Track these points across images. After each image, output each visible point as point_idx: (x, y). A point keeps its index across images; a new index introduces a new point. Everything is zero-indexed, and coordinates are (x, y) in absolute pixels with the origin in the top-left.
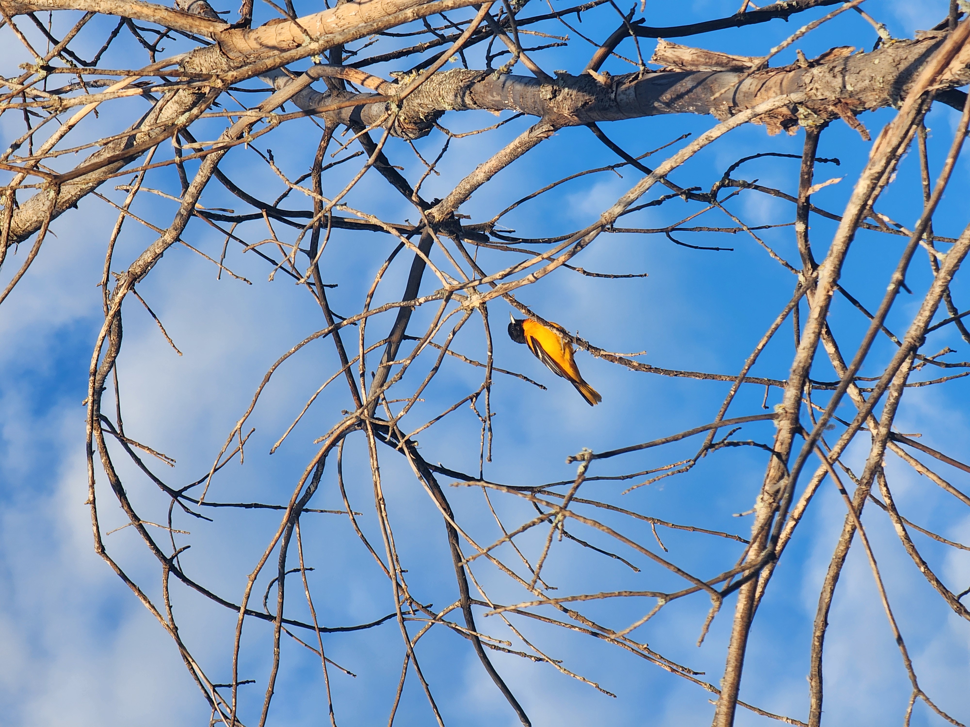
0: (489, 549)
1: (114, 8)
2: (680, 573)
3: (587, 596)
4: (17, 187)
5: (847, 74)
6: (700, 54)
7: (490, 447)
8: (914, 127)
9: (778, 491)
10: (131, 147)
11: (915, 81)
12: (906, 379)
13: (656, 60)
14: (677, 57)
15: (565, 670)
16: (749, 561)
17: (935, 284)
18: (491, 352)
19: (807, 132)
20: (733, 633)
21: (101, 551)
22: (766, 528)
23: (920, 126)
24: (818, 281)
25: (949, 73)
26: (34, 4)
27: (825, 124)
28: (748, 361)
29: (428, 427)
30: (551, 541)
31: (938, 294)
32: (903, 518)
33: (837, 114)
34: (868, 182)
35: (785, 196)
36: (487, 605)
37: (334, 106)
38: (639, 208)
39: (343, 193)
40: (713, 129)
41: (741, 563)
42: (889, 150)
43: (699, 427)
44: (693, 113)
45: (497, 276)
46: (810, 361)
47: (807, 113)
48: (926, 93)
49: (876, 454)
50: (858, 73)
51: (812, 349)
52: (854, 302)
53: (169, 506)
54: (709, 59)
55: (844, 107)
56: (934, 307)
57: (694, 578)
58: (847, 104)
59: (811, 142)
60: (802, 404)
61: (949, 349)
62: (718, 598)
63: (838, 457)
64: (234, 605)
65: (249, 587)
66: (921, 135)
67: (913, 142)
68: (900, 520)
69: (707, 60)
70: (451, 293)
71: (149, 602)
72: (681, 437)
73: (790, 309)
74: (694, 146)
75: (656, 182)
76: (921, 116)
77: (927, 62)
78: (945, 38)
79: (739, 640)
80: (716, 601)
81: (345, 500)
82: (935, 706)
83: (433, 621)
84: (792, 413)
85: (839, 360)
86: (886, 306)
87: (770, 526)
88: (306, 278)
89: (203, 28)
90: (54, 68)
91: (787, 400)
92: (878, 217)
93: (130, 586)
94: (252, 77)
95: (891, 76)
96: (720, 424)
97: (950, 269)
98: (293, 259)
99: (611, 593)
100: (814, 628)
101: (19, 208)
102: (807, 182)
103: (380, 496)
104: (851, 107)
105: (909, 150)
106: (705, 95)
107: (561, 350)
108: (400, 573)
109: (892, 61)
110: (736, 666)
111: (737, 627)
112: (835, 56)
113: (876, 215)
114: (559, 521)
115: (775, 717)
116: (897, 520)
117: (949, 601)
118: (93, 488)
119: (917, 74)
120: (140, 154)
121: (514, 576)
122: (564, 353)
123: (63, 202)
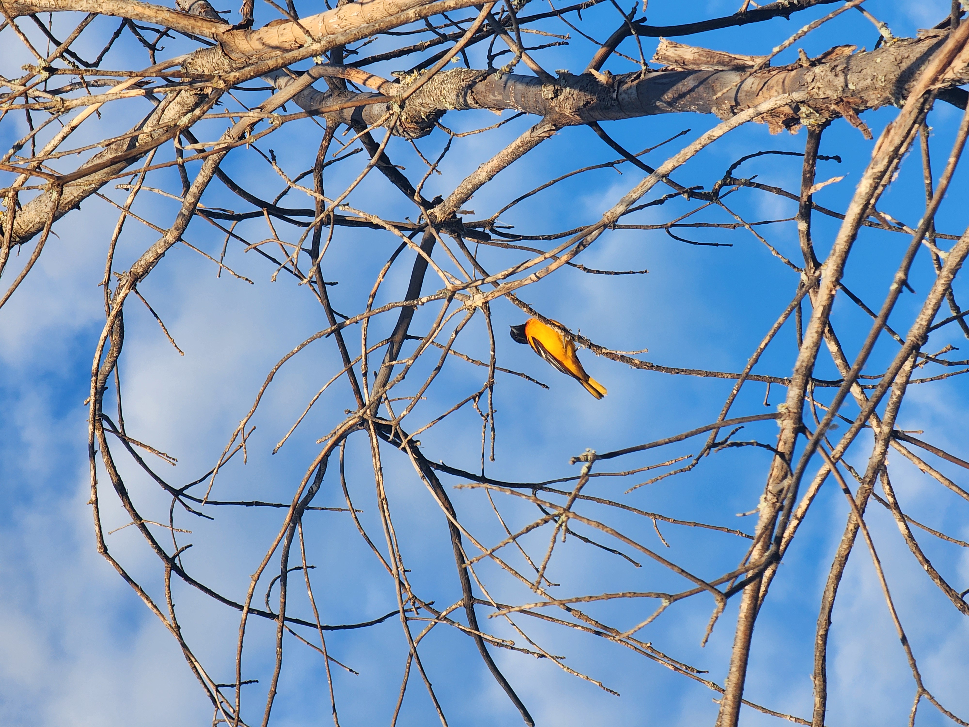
0: (493, 551)
1: (116, 10)
2: (684, 574)
3: (591, 597)
4: (20, 188)
5: (850, 72)
6: (702, 53)
7: (493, 446)
8: (917, 125)
9: (781, 491)
10: (134, 148)
11: (917, 80)
12: (908, 377)
13: (658, 59)
14: (679, 56)
15: (568, 668)
16: (753, 561)
17: (937, 282)
18: (494, 352)
19: (809, 131)
20: (737, 633)
21: (104, 551)
22: (770, 527)
23: (923, 125)
24: (820, 280)
25: (951, 72)
26: (36, 6)
27: (827, 123)
28: (751, 360)
29: (431, 426)
30: (554, 542)
31: (941, 293)
32: (906, 516)
33: (839, 113)
34: (871, 181)
35: (787, 194)
36: (490, 604)
37: (337, 107)
38: (641, 207)
39: (346, 194)
40: (715, 128)
41: (745, 564)
42: (892, 149)
43: (702, 427)
44: (695, 112)
45: (500, 276)
46: (813, 361)
47: (809, 112)
48: (928, 92)
49: (879, 453)
50: (860, 72)
51: (815, 348)
52: (857, 300)
53: (171, 504)
54: (711, 57)
55: (846, 105)
56: (937, 306)
57: (698, 579)
58: (849, 102)
59: (813, 141)
60: (805, 403)
61: (951, 347)
62: (722, 599)
63: (841, 455)
64: (236, 603)
65: (252, 587)
66: (923, 133)
67: (915, 141)
68: (903, 518)
69: (709, 59)
70: (454, 293)
71: (152, 602)
72: (684, 437)
73: (793, 308)
74: (696, 145)
75: (659, 181)
76: (923, 114)
77: (929, 61)
78: (947, 37)
79: (743, 640)
80: (720, 602)
81: (347, 498)
82: (940, 705)
83: (436, 621)
84: (795, 413)
85: (842, 359)
86: (889, 305)
87: (774, 525)
88: (309, 279)
89: (206, 30)
90: (57, 70)
91: (790, 399)
92: (881, 216)
93: (133, 586)
94: (255, 77)
95: (893, 75)
96: (723, 424)
97: (953, 267)
98: (296, 260)
99: (615, 594)
100: (818, 627)
101: (21, 210)
102: (809, 181)
103: (383, 496)
104: (853, 106)
105: (911, 149)
106: (708, 94)
107: (563, 348)
108: (403, 573)
109: (894, 60)
110: (740, 666)
111: (741, 627)
112: (837, 54)
113: (879, 214)
114: (563, 522)
115: (778, 715)
116: (900, 519)
117: (953, 600)
118: (96, 488)
119: (919, 72)
120: (143, 155)
121: (517, 575)
122: (566, 351)
123: (66, 204)
